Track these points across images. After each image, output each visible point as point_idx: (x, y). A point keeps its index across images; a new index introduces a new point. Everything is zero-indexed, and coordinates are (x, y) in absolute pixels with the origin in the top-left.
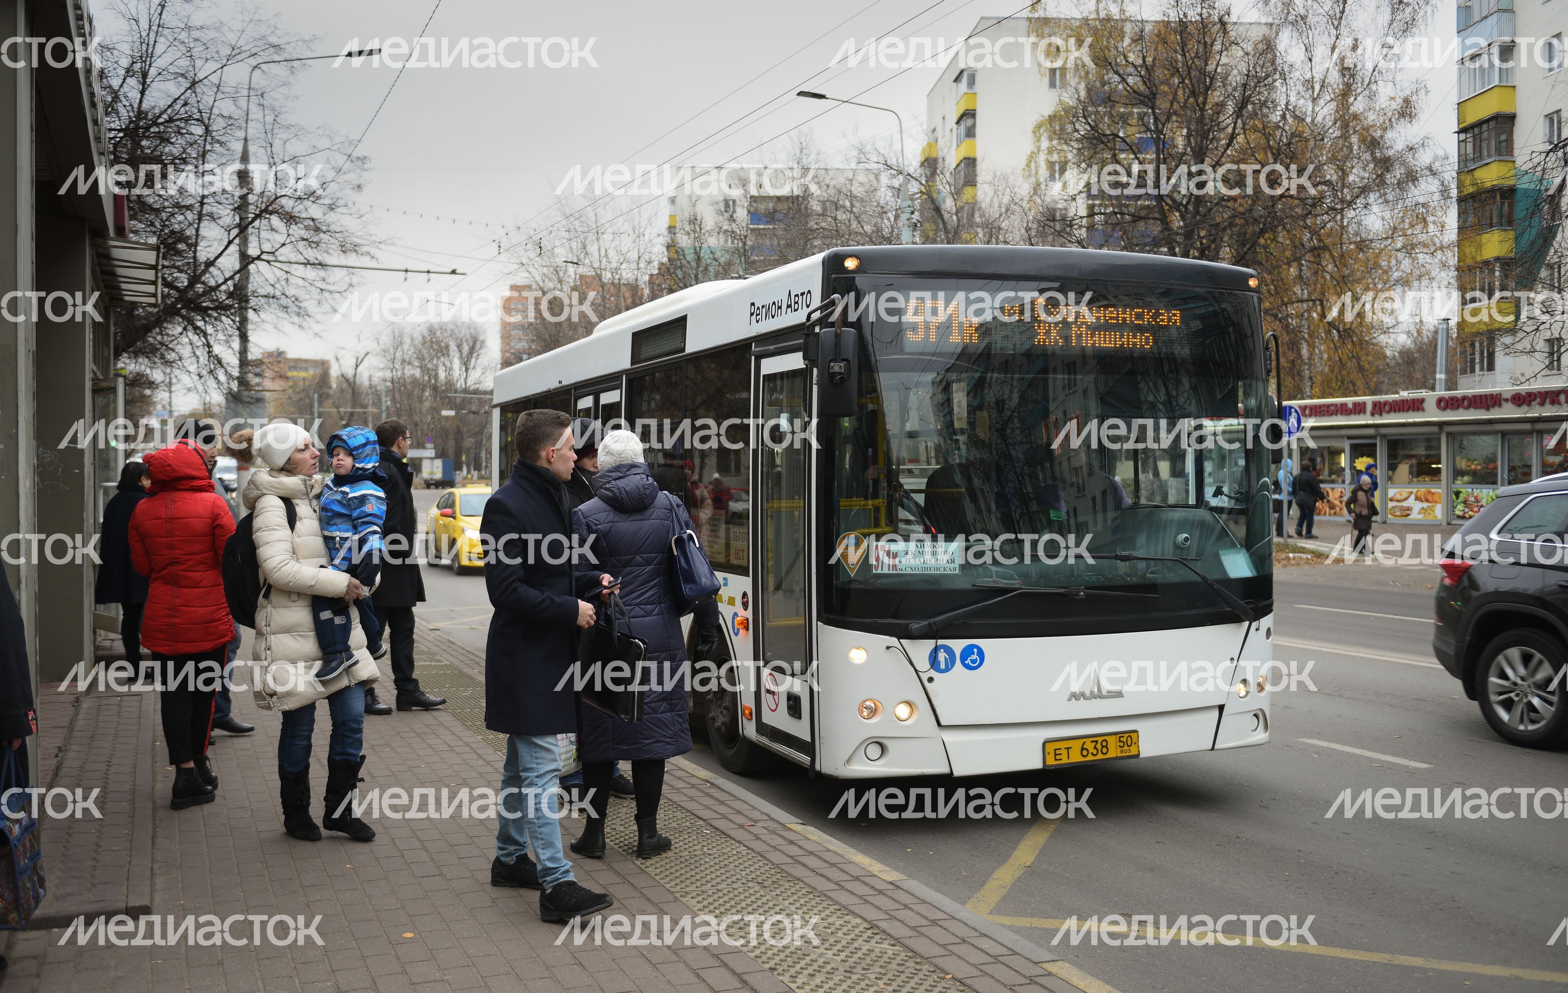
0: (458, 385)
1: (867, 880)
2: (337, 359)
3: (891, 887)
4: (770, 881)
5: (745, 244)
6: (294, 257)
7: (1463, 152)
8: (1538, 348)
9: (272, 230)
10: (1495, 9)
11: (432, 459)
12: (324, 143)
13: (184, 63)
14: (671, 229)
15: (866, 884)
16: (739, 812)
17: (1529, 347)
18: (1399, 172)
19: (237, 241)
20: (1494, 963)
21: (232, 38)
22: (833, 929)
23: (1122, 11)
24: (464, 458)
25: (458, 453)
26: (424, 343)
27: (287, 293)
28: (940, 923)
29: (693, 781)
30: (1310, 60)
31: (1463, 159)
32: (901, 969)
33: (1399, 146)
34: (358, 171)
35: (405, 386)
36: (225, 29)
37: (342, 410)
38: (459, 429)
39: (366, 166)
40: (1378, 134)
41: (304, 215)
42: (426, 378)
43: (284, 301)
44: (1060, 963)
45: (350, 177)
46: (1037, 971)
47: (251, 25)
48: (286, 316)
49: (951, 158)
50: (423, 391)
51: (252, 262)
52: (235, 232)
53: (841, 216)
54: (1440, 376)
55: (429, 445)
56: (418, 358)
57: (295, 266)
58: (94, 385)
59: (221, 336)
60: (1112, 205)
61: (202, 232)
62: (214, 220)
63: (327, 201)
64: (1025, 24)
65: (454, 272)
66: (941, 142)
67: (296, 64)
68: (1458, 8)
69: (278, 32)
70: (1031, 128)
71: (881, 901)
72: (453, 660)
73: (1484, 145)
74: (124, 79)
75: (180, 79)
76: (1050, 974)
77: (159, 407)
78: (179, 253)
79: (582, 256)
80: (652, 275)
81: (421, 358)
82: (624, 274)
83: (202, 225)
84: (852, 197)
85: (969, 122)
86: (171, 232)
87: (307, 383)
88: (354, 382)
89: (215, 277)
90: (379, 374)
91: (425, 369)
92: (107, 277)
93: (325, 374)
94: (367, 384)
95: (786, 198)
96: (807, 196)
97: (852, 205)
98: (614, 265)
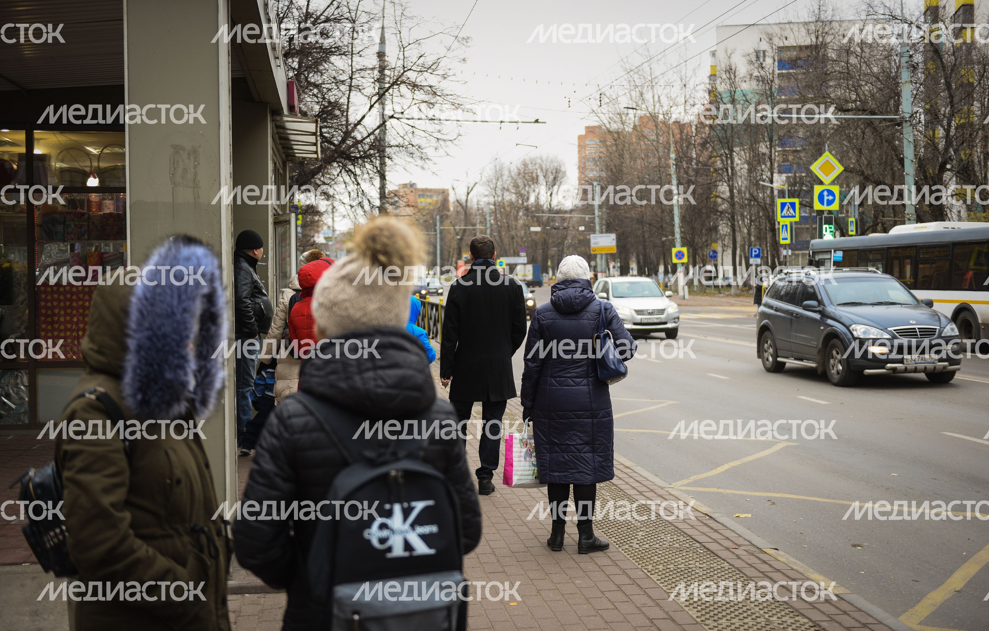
0: (545, 206)
2: (454, 189)
5: (771, 87)
9: (402, 96)
11: (525, 264)
14: (713, 77)
16: (727, 538)
19: (377, 105)
24: (549, 263)
25: (545, 260)
26: (519, 174)
27: (413, 143)
28: (870, 626)
34: (463, 48)
35: (504, 208)
37: (457, 227)
38: (545, 241)
39: (469, 44)
41: (424, 84)
42: (520, 202)
43: (411, 149)
48: (412, 160)
49: (951, 6)
50: (518, 212)
51: (388, 120)
52: (376, 98)
53: (853, 60)
55: (523, 254)
56: (514, 186)
57: (418, 121)
58: (275, 219)
59: (366, 176)
61: (352, 100)
62: (360, 90)
63: (441, 72)
65: (537, 121)
71: (826, 608)
77: (325, 228)
78: (336, 117)
79: (640, 102)
81: (516, 186)
82: (673, 115)
83: (351, 94)
84: (863, 45)
86: (330, 102)
87: (432, 208)
88: (466, 206)
89: (361, 133)
90: (486, 199)
91: (519, 194)
92: (282, 141)
93: (445, 201)
94: (475, 206)
95: (807, 47)
96: (824, 45)
97: (862, 51)
98: (665, 108)
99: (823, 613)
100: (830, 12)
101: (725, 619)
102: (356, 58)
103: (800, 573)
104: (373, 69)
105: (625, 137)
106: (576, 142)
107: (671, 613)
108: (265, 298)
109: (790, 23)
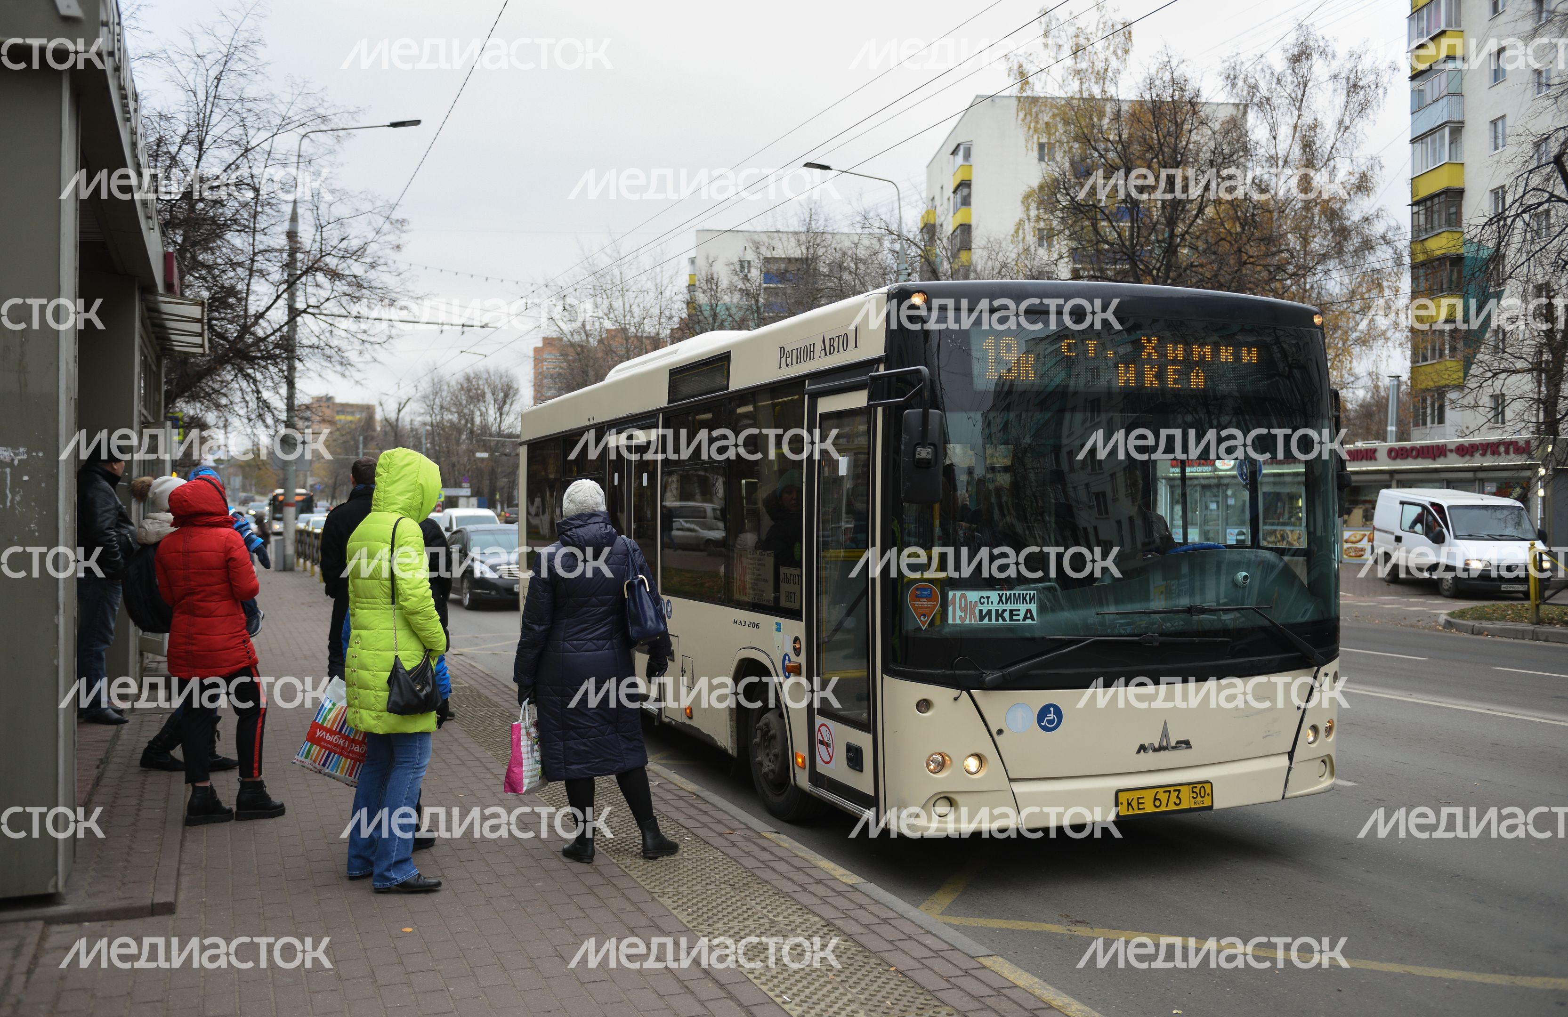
0: (494, 429)
1: (830, 883)
2: (381, 404)
3: (850, 889)
4: (741, 884)
5: (757, 301)
6: (337, 310)
7: (1416, 223)
8: (1481, 403)
9: (317, 285)
10: (1445, 93)
11: (468, 497)
12: (366, 207)
13: (238, 131)
14: (691, 288)
15: (828, 887)
16: (719, 822)
17: (1473, 403)
18: (1356, 241)
19: (285, 295)
20: (1390, 960)
21: (282, 109)
22: (793, 926)
23: (1104, 92)
24: (498, 497)
25: (492, 493)
26: (462, 388)
27: (331, 344)
28: (891, 922)
29: (681, 793)
30: (1275, 138)
31: (1416, 229)
32: (849, 962)
33: (1356, 217)
34: (397, 232)
35: (443, 429)
36: (276, 101)
38: (493, 470)
39: (404, 228)
40: (1337, 206)
41: (347, 272)
42: (463, 422)
43: (328, 351)
44: (994, 958)
45: (391, 238)
46: (974, 964)
47: (300, 98)
48: (329, 365)
49: (948, 225)
50: (460, 434)
51: (299, 315)
52: (284, 286)
53: (846, 276)
54: (1392, 428)
55: (465, 485)
56: (455, 404)
57: (338, 319)
59: (269, 383)
60: (1093, 269)
61: (253, 287)
62: (264, 276)
63: (369, 260)
64: (1014, 102)
66: (939, 210)
67: (341, 133)
68: (1412, 91)
69: (326, 105)
70: (1020, 198)
71: (840, 902)
72: (472, 682)
73: (1436, 216)
74: (180, 147)
75: (234, 146)
76: (984, 967)
78: (231, 306)
79: (607, 311)
80: (672, 330)
81: (458, 404)
82: (647, 328)
83: (252, 281)
84: (857, 260)
85: (965, 191)
86: (223, 287)
87: (353, 426)
88: (397, 426)
89: (263, 328)
90: (419, 419)
91: (461, 414)
92: (157, 329)
93: (370, 418)
94: (408, 427)
95: (797, 260)
96: (815, 258)
97: (857, 268)
98: (637, 320)
99: (836, 908)
100: (821, 222)
101: (721, 922)
102: (259, 237)
103: (807, 861)
104: (281, 251)
105: (589, 351)
106: (531, 353)
107: (655, 919)
108: (131, 528)
109: (778, 232)
